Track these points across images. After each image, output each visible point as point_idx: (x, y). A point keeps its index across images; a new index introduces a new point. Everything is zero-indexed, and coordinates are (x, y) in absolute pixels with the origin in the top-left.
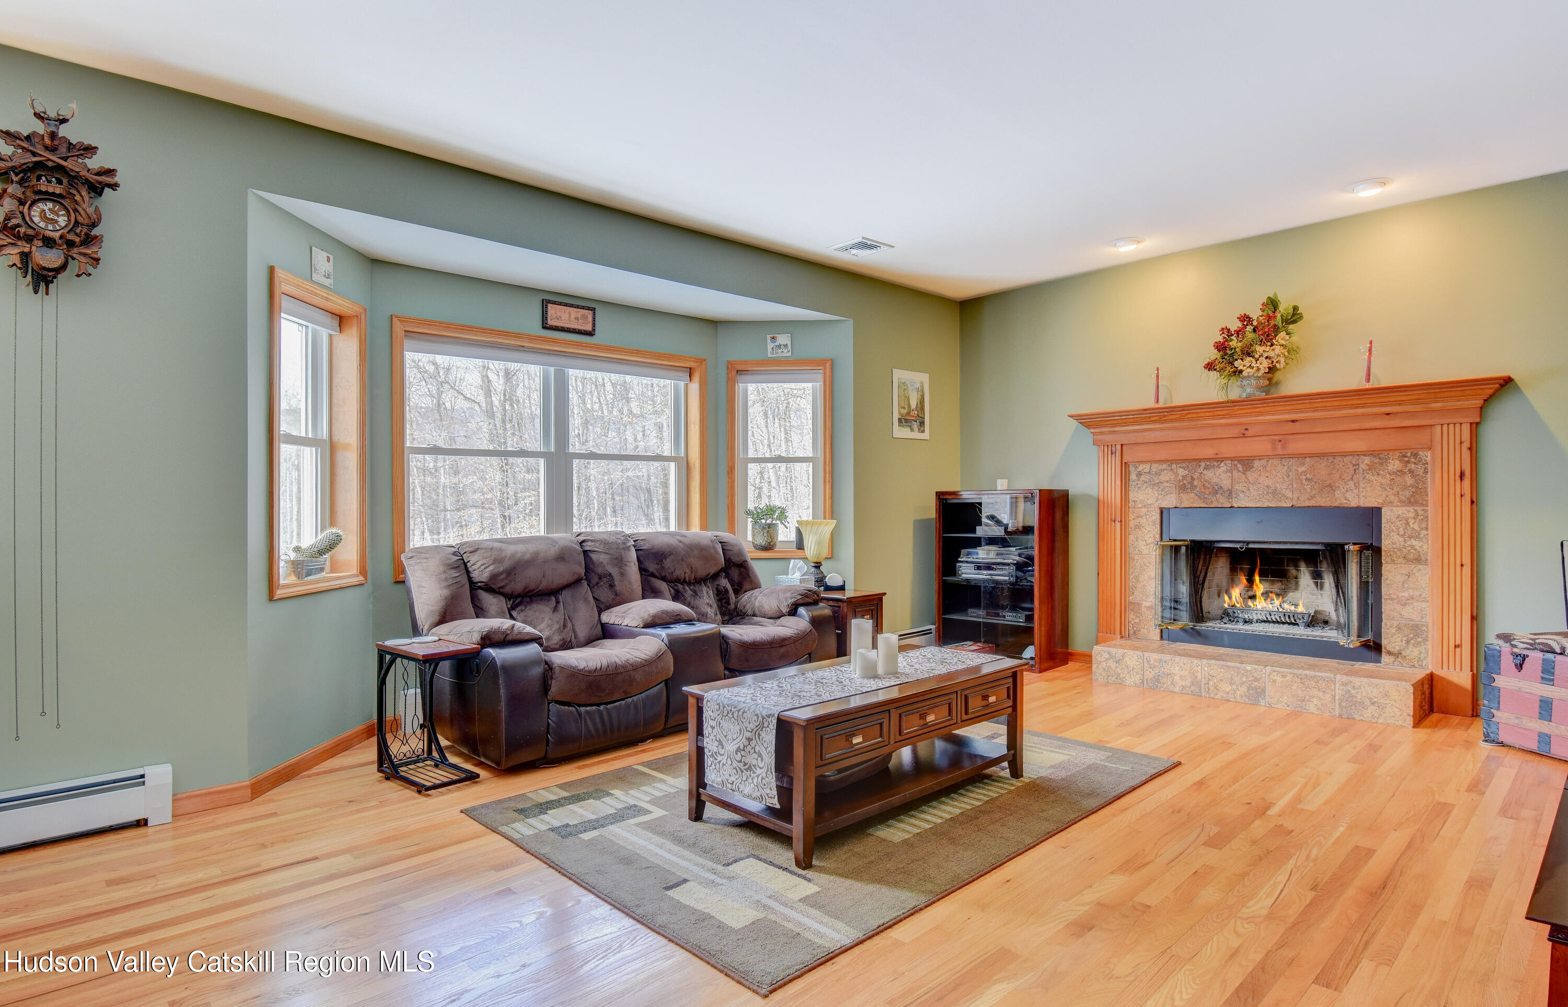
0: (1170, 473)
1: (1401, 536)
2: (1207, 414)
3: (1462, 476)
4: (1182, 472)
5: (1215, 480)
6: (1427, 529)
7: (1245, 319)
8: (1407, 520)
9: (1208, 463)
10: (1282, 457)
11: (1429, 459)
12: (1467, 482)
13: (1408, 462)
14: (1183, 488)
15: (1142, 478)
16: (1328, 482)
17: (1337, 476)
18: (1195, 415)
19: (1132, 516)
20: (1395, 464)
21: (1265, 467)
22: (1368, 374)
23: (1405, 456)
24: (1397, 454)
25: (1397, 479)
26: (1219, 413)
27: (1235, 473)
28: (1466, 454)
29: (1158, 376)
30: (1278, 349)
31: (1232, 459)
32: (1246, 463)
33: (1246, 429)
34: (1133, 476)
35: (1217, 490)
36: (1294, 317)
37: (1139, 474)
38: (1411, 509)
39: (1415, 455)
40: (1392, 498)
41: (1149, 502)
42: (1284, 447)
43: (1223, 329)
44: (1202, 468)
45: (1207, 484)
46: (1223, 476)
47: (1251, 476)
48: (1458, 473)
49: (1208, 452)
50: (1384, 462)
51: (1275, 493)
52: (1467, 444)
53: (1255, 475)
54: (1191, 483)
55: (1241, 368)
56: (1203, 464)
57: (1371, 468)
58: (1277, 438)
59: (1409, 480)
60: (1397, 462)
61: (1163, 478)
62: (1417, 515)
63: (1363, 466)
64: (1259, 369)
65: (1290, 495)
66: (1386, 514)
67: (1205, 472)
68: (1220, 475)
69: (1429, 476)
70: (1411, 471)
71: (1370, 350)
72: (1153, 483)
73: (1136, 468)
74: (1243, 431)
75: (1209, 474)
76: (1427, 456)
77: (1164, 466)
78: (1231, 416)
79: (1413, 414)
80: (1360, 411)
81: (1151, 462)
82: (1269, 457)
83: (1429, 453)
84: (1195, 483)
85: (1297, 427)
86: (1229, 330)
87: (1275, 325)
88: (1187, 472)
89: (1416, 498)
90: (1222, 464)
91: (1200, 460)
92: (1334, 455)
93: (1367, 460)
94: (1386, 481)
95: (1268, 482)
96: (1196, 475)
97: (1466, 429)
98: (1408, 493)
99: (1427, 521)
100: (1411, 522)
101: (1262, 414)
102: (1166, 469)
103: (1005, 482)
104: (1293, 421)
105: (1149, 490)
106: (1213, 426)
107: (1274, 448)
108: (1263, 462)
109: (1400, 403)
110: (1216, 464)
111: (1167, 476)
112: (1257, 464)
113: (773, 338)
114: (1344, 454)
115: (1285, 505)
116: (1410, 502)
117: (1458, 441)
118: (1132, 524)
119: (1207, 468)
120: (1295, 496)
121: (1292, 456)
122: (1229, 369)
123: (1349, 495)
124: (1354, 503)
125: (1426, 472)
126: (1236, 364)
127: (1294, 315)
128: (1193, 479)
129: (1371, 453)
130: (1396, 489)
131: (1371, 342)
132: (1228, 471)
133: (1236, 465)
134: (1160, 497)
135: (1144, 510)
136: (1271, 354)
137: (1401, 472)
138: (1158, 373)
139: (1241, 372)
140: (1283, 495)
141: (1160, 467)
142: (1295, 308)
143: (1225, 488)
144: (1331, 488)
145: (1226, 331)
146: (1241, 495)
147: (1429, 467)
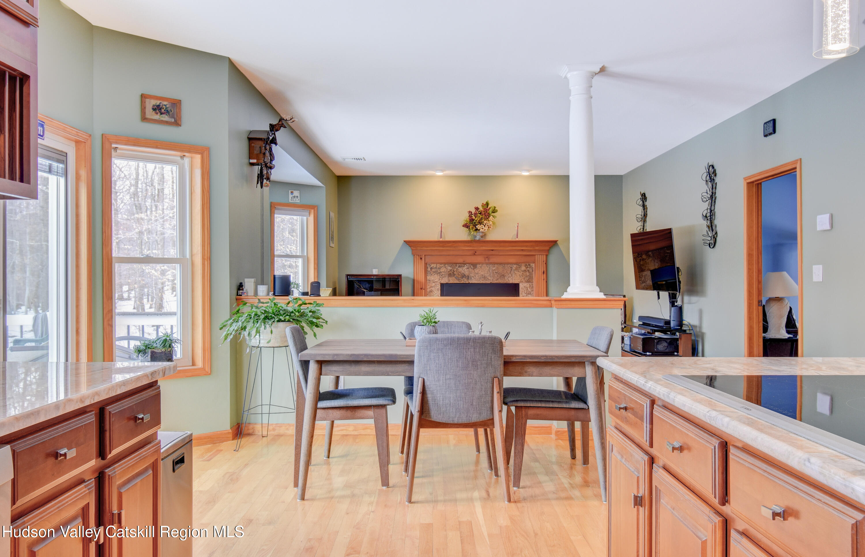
0: (444, 268)
1: (525, 293)
2: (463, 245)
3: (544, 273)
4: (449, 268)
5: (463, 272)
6: (533, 291)
7: (477, 209)
8: (527, 288)
9: (460, 265)
10: (487, 264)
11: (534, 266)
12: (545, 275)
13: (527, 267)
14: (450, 275)
15: (433, 270)
16: (503, 274)
17: (506, 271)
18: (457, 245)
19: (428, 287)
20: (523, 268)
21: (481, 267)
22: (517, 235)
23: (526, 265)
24: (524, 264)
25: (524, 273)
26: (467, 245)
27: (470, 269)
28: (545, 265)
29: (441, 227)
30: (491, 223)
31: (469, 263)
32: (474, 265)
33: (476, 252)
34: (429, 269)
35: (463, 276)
36: (494, 211)
37: (431, 269)
38: (528, 284)
39: (529, 265)
40: (523, 280)
41: (436, 281)
42: (488, 259)
43: (470, 211)
44: (457, 267)
45: (459, 273)
46: (466, 270)
47: (476, 271)
48: (542, 272)
49: (460, 260)
50: (520, 267)
51: (485, 277)
52: (545, 262)
53: (478, 270)
54: (453, 273)
55: (479, 228)
56: (458, 265)
57: (516, 269)
58: (486, 256)
59: (528, 274)
60: (524, 267)
61: (441, 270)
62: (530, 286)
63: (514, 268)
64: (485, 230)
65: (490, 278)
66: (521, 286)
67: (459, 268)
68: (464, 270)
69: (534, 272)
70: (528, 271)
71: (518, 227)
72: (438, 272)
73: (430, 266)
74: (474, 253)
75: (460, 269)
76: (533, 265)
77: (442, 265)
78: (470, 246)
79: (530, 251)
80: (514, 248)
81: (437, 263)
82: (483, 264)
83: (534, 264)
84: (455, 273)
85: (493, 253)
86: (472, 213)
87: (489, 213)
88: (451, 268)
89: (529, 280)
90: (465, 266)
91: (457, 263)
92: (505, 264)
93: (515, 266)
94: (521, 274)
95: (482, 273)
96: (455, 270)
97: (545, 256)
98: (527, 278)
99: (533, 288)
100: (529, 288)
101: (482, 246)
102: (443, 267)
103: (377, 270)
104: (492, 250)
105: (436, 275)
106: (463, 250)
107: (485, 260)
108: (480, 265)
109: (526, 246)
110: (463, 265)
111: (443, 270)
112: (478, 266)
113: (292, 192)
114: (508, 264)
115: (488, 282)
116: (528, 281)
117: (542, 261)
118: (428, 290)
119: (459, 267)
120: (492, 279)
121: (491, 263)
122: (474, 228)
123: (510, 279)
124: (511, 282)
125: (533, 271)
126: (477, 226)
127: (494, 210)
128: (454, 271)
129: (516, 264)
130: (524, 277)
131: (518, 224)
132: (468, 268)
133: (470, 266)
134: (440, 278)
135: (434, 284)
136: (489, 224)
137: (525, 271)
138: (442, 226)
139: (479, 230)
140: (488, 279)
141: (441, 266)
142: (495, 207)
143: (467, 276)
144: (503, 276)
145: (470, 212)
146: (473, 278)
147: (534, 269)
